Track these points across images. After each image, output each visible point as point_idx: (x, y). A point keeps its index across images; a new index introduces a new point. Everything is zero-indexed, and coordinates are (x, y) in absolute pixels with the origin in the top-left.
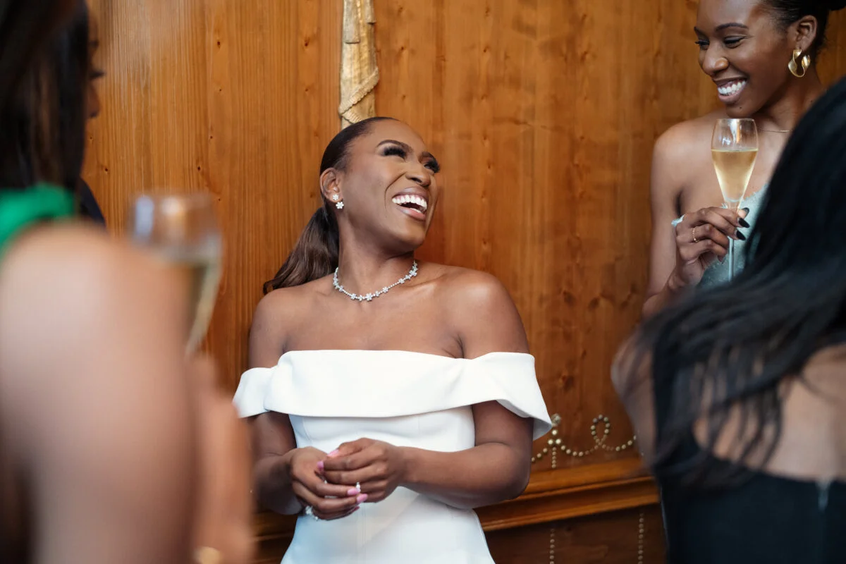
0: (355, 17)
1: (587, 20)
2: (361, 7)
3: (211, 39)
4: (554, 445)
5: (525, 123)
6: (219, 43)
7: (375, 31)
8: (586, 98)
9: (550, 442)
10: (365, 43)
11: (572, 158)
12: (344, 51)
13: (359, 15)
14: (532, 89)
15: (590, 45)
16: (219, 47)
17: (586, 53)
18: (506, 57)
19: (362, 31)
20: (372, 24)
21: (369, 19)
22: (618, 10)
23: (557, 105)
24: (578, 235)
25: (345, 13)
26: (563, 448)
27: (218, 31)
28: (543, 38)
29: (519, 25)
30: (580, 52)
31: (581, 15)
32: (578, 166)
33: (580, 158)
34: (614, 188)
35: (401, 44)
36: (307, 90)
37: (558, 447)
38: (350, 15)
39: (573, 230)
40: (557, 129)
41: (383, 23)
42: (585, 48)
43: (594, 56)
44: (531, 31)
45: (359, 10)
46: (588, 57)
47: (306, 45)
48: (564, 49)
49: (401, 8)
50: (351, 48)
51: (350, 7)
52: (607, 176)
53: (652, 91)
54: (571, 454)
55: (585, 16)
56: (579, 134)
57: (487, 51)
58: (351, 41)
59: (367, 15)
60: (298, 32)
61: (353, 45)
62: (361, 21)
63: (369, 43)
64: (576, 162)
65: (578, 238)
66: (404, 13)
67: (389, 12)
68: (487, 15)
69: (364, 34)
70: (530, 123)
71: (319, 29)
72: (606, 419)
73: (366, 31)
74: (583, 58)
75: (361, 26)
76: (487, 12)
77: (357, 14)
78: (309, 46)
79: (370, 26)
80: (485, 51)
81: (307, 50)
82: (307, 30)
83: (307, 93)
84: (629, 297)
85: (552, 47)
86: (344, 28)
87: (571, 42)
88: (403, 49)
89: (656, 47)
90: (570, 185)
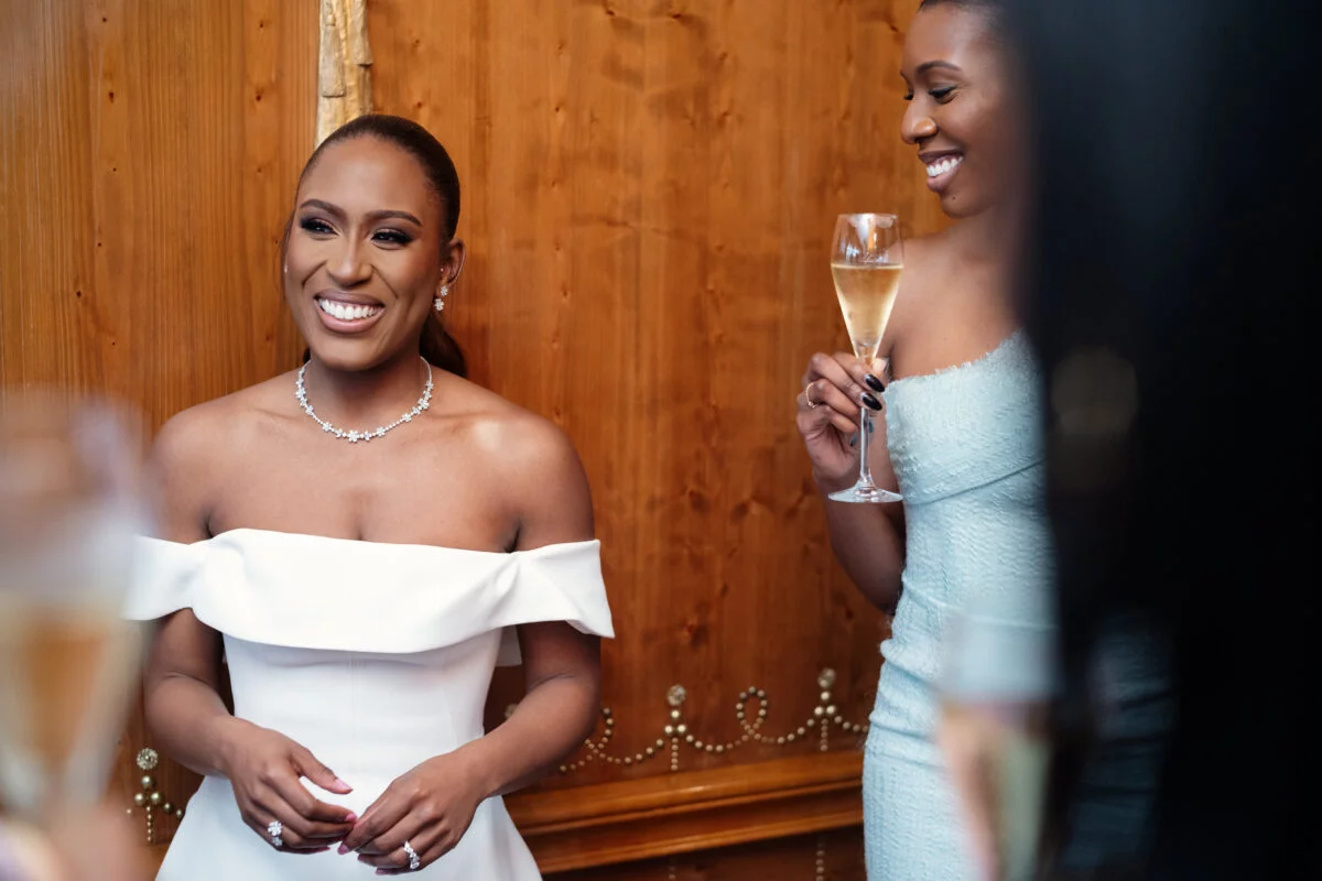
0: (337, 54)
1: (728, 61)
2: (346, 39)
3: (99, 89)
4: (675, 734)
5: (625, 224)
6: (111, 95)
7: (372, 79)
8: (726, 185)
9: (669, 729)
10: (354, 96)
11: (703, 281)
12: (320, 110)
13: (344, 52)
14: (637, 170)
15: (732, 102)
16: (112, 101)
17: (726, 114)
18: (593, 119)
19: (347, 77)
20: (366, 67)
21: (361, 58)
22: (780, 46)
23: (678, 196)
24: (714, 402)
25: (322, 48)
26: (690, 738)
27: (109, 75)
28: (652, 90)
29: (614, 69)
30: (716, 111)
31: (718, 53)
32: (712, 292)
33: (716, 280)
34: (773, 327)
35: (417, 98)
36: (259, 170)
37: (682, 737)
38: (329, 53)
39: (705, 395)
40: (678, 234)
41: (385, 65)
42: (724, 108)
43: (741, 119)
44: (635, 78)
45: (344, 44)
46: (729, 119)
47: (259, 98)
48: (690, 107)
49: (417, 42)
50: (330, 105)
51: (329, 39)
52: (763, 309)
53: (837, 174)
54: (703, 748)
55: (725, 55)
56: (714, 243)
57: (561, 110)
58: (330, 93)
59: (357, 52)
60: (244, 76)
61: (334, 100)
62: (347, 62)
63: (362, 97)
64: (710, 287)
65: (715, 408)
66: (421, 48)
67: (397, 47)
68: (560, 53)
69: (351, 82)
70: (633, 224)
71: (280, 73)
72: (761, 693)
73: (355, 75)
74: (721, 122)
75: (347, 70)
76: (560, 48)
77: (340, 50)
78: (262, 100)
79: (362, 70)
80: (557, 109)
81: (260, 106)
82: (259, 77)
83: (259, 174)
84: (800, 500)
85: (670, 105)
86: (321, 72)
87: (702, 95)
88: (419, 105)
89: (843, 105)
90: (700, 324)
